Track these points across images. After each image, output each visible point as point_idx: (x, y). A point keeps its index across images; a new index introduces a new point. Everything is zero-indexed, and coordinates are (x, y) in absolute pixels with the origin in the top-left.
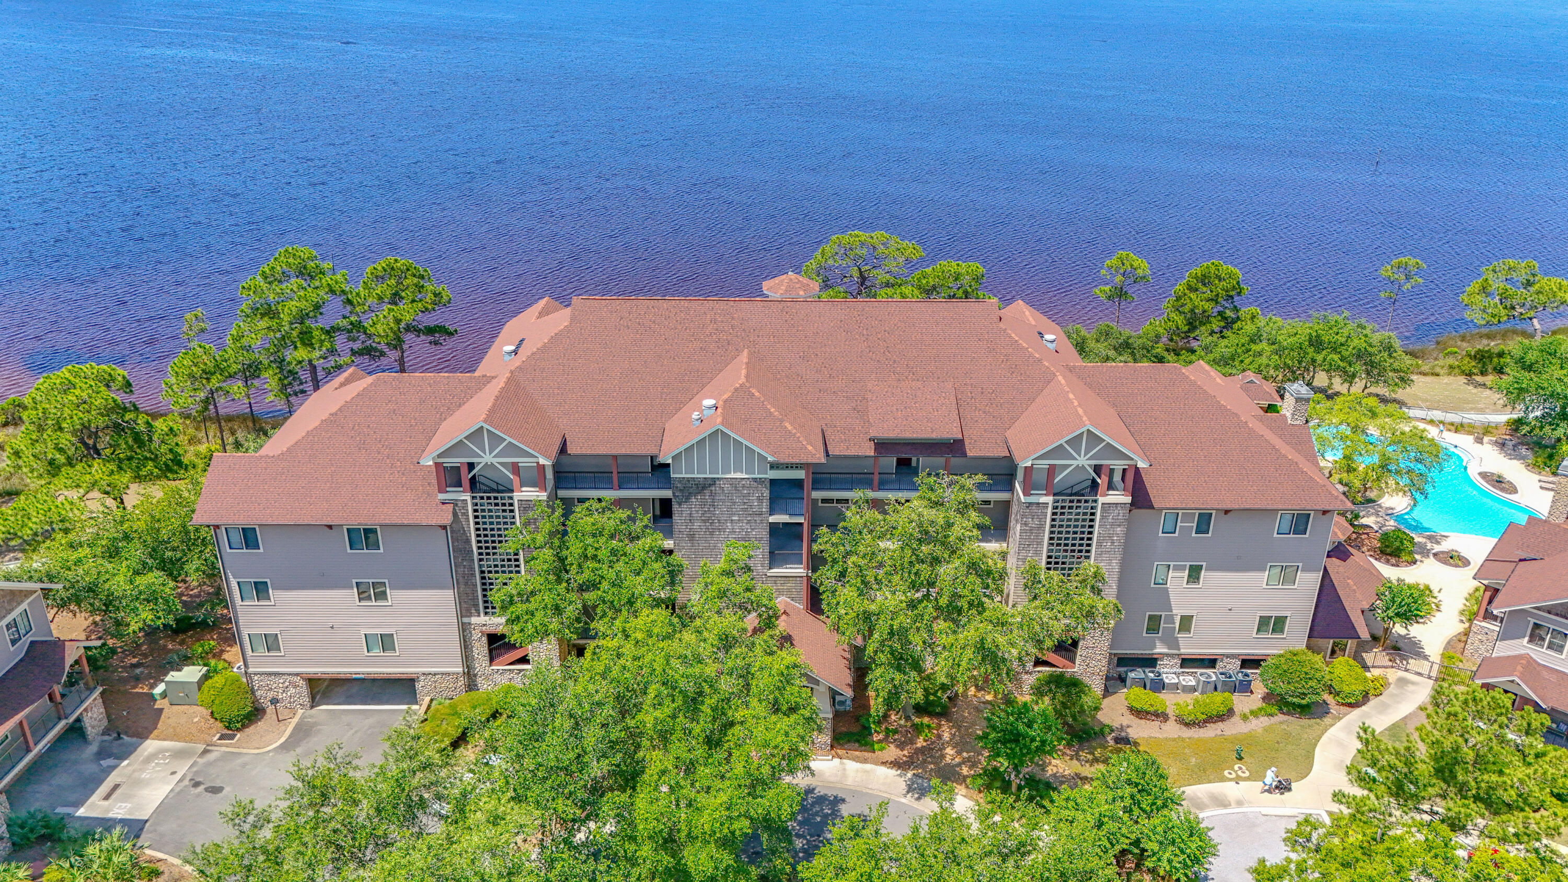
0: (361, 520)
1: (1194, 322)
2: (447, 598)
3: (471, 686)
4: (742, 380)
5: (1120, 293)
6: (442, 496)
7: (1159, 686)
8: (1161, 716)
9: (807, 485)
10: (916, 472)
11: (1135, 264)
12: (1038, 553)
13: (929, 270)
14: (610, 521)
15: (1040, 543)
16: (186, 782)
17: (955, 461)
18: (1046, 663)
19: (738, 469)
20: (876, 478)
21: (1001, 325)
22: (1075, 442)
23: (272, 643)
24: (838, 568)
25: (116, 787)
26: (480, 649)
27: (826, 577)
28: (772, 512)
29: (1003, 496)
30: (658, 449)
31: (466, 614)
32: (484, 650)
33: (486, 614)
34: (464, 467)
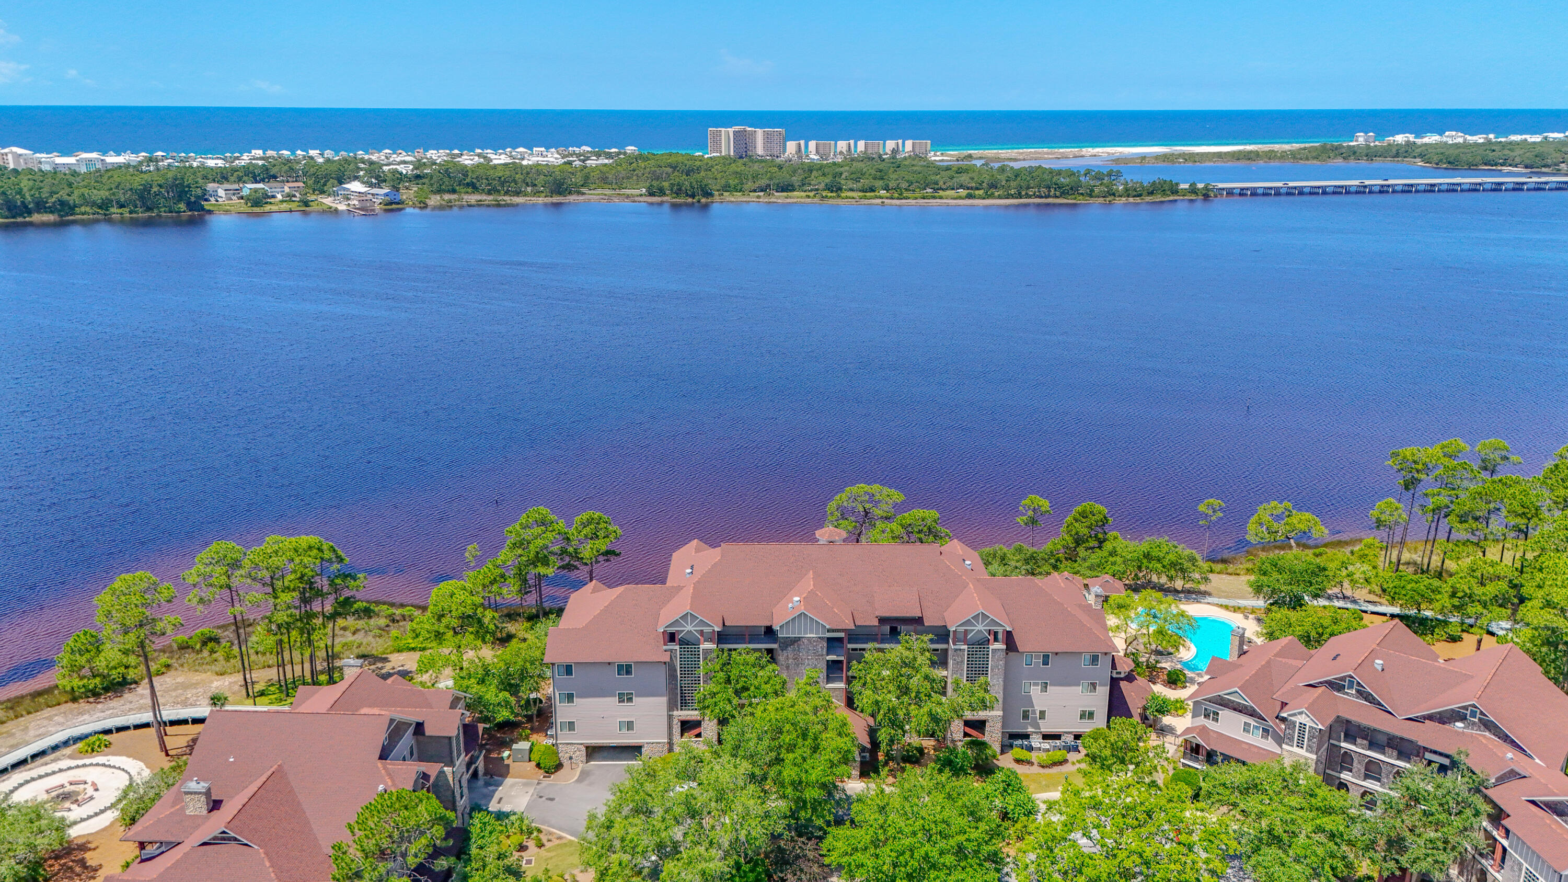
0: (624, 659)
1: (1079, 541)
2: (664, 700)
3: (670, 750)
4: (812, 587)
5: (1033, 521)
6: (665, 647)
7: (1030, 749)
8: (1030, 763)
9: (845, 641)
10: (899, 634)
11: (1040, 504)
12: (962, 675)
13: (906, 515)
14: (751, 658)
15: (962, 670)
16: (535, 796)
17: (919, 628)
18: (970, 736)
19: (811, 632)
20: (879, 636)
21: (941, 557)
22: (976, 617)
23: (571, 725)
24: (862, 681)
25: (501, 799)
26: (677, 729)
27: (856, 686)
28: (828, 655)
29: (944, 646)
30: (771, 623)
31: (671, 709)
32: (679, 730)
33: (682, 710)
34: (677, 632)
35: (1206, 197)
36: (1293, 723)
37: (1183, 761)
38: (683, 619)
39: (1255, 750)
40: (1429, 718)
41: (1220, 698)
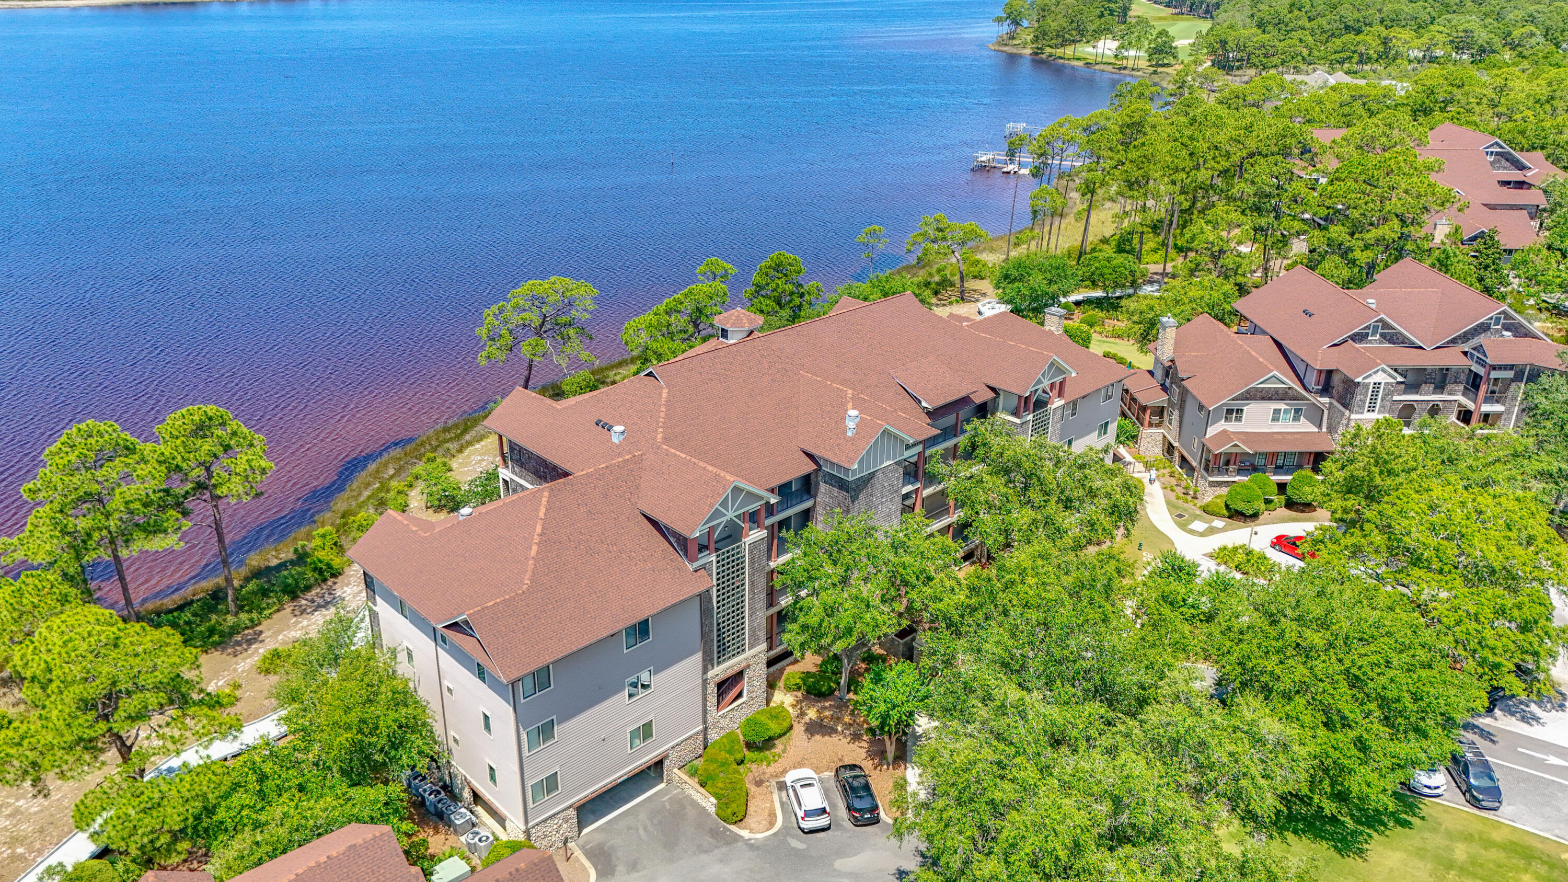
2: (697, 659)
3: (705, 740)
4: (849, 390)
6: (693, 565)
23: (552, 781)
26: (712, 700)
30: (810, 467)
31: (705, 671)
32: (715, 700)
33: (719, 663)
34: (713, 529)
36: (1366, 386)
37: (1211, 479)
38: (724, 504)
39: (1289, 437)
40: (1454, 341)
41: (1247, 392)
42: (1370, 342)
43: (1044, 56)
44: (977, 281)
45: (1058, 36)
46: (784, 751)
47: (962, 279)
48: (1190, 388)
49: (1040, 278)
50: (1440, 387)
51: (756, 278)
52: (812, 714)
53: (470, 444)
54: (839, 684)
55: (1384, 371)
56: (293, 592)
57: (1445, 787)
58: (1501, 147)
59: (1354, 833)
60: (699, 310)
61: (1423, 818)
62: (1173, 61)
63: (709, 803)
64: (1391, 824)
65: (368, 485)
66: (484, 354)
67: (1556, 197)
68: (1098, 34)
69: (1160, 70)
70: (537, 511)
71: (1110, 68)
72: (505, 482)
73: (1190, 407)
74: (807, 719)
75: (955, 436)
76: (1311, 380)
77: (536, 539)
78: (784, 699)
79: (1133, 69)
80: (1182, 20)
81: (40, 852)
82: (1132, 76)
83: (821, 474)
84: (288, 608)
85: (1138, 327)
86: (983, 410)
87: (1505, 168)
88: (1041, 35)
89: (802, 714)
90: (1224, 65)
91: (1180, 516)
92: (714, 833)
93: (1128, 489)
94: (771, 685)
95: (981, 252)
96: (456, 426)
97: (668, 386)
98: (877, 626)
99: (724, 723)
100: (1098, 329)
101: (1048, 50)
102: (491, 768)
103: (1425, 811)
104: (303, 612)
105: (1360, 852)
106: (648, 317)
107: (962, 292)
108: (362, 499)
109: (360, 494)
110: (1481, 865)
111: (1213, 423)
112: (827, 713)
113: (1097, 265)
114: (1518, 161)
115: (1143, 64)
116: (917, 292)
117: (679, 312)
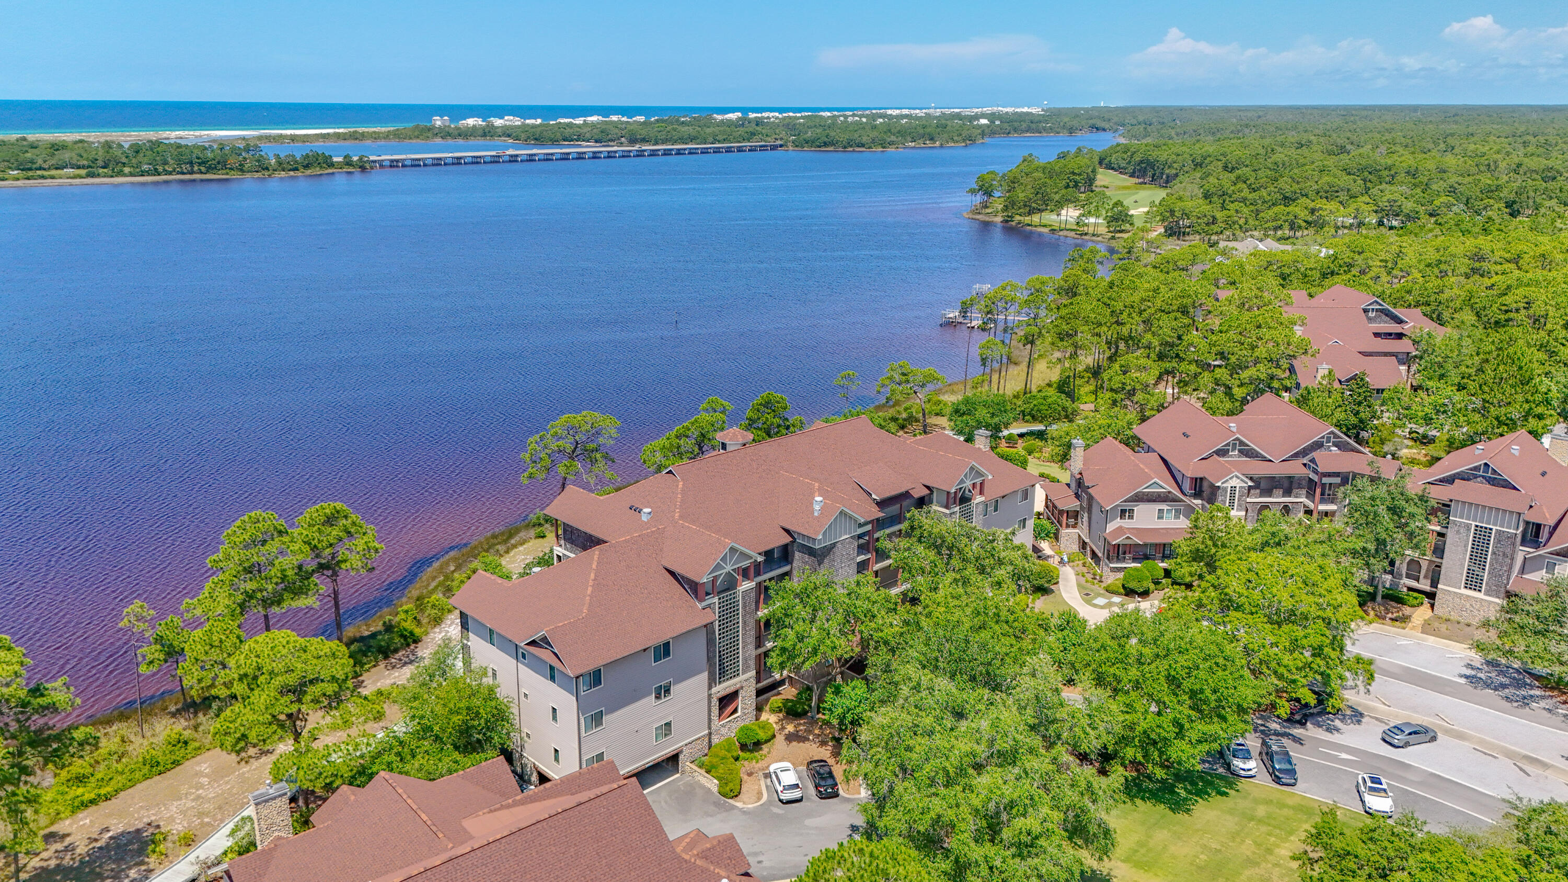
2: (704, 677)
3: (710, 743)
4: (816, 484)
6: (702, 604)
26: (715, 711)
30: (787, 539)
31: (710, 688)
32: (717, 712)
33: (720, 682)
34: (715, 579)
35: (363, 169)
36: (1225, 489)
37: (1112, 565)
38: (724, 559)
39: (1172, 531)
40: (1296, 455)
41: (1136, 495)
42: (1231, 456)
43: (1013, 223)
44: (939, 418)
45: (1025, 206)
46: (769, 753)
47: (924, 415)
48: (1093, 494)
49: (985, 412)
50: (1288, 492)
51: (749, 413)
52: (790, 728)
53: (514, 546)
54: (810, 707)
55: (1238, 477)
56: (386, 652)
57: (1256, 770)
58: (1380, 305)
59: (1185, 799)
60: (703, 435)
61: (1238, 791)
62: (1127, 226)
63: (712, 784)
64: (1214, 794)
65: (434, 578)
66: (526, 474)
67: (1423, 345)
68: (1060, 205)
69: (1118, 235)
70: (591, 564)
71: (1072, 234)
72: (559, 557)
73: (1095, 510)
74: (786, 731)
75: (900, 523)
76: (1187, 486)
77: (591, 583)
78: (770, 718)
79: (1093, 235)
80: (1144, 189)
81: (222, 821)
82: (1093, 241)
83: (795, 545)
84: (382, 665)
85: (1058, 449)
86: (921, 502)
87: (1386, 322)
88: (1010, 205)
89: (783, 728)
90: (1174, 232)
91: (1087, 594)
92: (717, 804)
93: (1026, 558)
94: (759, 709)
95: (944, 394)
96: (502, 534)
97: (683, 480)
98: (835, 647)
99: (724, 731)
100: (1036, 455)
101: (1018, 218)
102: (556, 751)
103: (1240, 786)
104: (394, 667)
105: (1188, 811)
106: (662, 441)
107: (925, 426)
108: (430, 588)
109: (428, 585)
110: (1274, 819)
111: (1112, 520)
112: (802, 728)
113: (1035, 402)
114: (1396, 316)
115: (1103, 230)
116: (883, 424)
117: (687, 437)
